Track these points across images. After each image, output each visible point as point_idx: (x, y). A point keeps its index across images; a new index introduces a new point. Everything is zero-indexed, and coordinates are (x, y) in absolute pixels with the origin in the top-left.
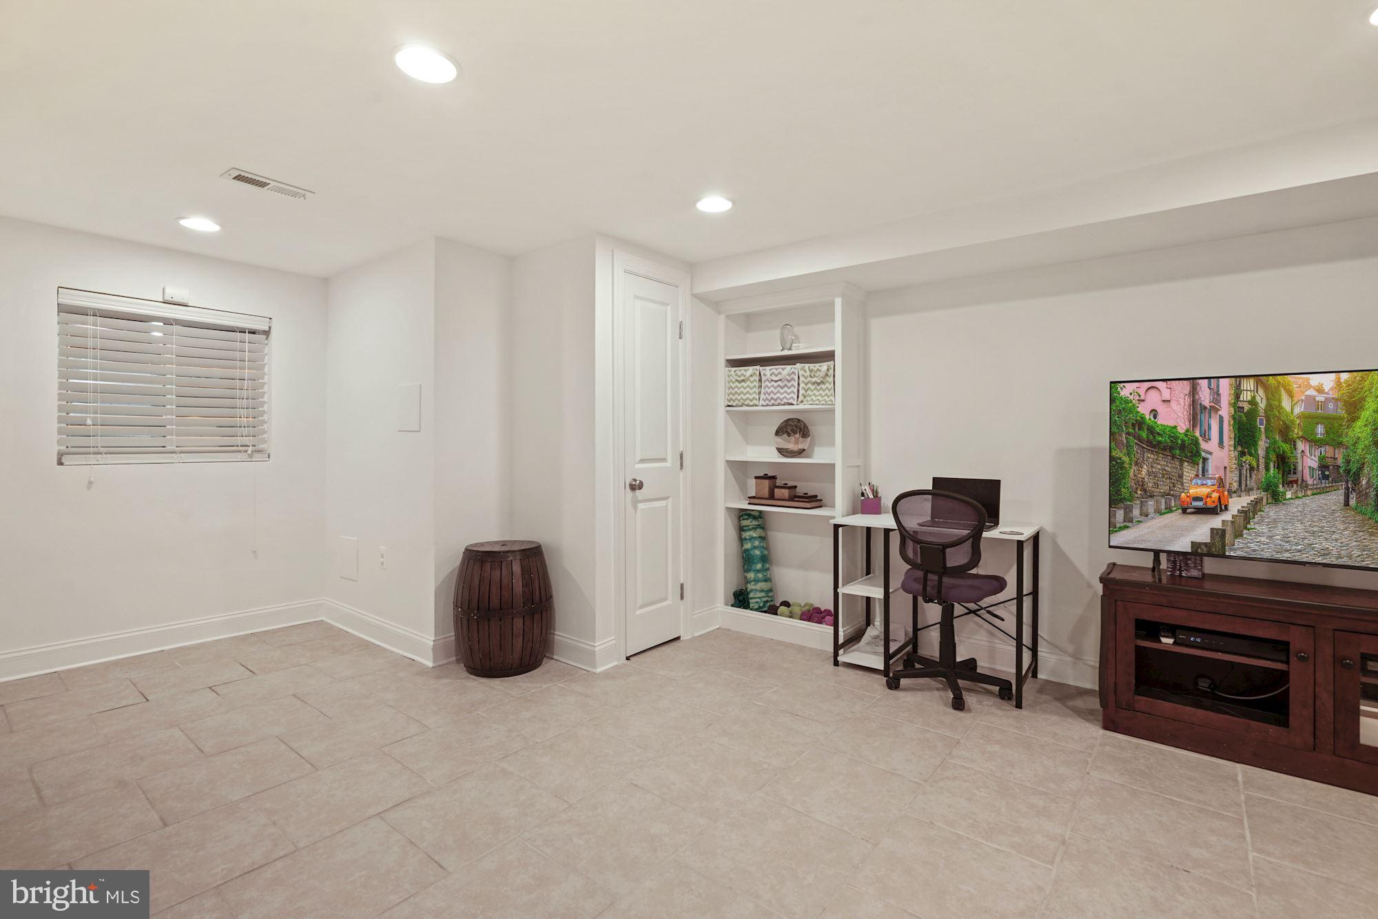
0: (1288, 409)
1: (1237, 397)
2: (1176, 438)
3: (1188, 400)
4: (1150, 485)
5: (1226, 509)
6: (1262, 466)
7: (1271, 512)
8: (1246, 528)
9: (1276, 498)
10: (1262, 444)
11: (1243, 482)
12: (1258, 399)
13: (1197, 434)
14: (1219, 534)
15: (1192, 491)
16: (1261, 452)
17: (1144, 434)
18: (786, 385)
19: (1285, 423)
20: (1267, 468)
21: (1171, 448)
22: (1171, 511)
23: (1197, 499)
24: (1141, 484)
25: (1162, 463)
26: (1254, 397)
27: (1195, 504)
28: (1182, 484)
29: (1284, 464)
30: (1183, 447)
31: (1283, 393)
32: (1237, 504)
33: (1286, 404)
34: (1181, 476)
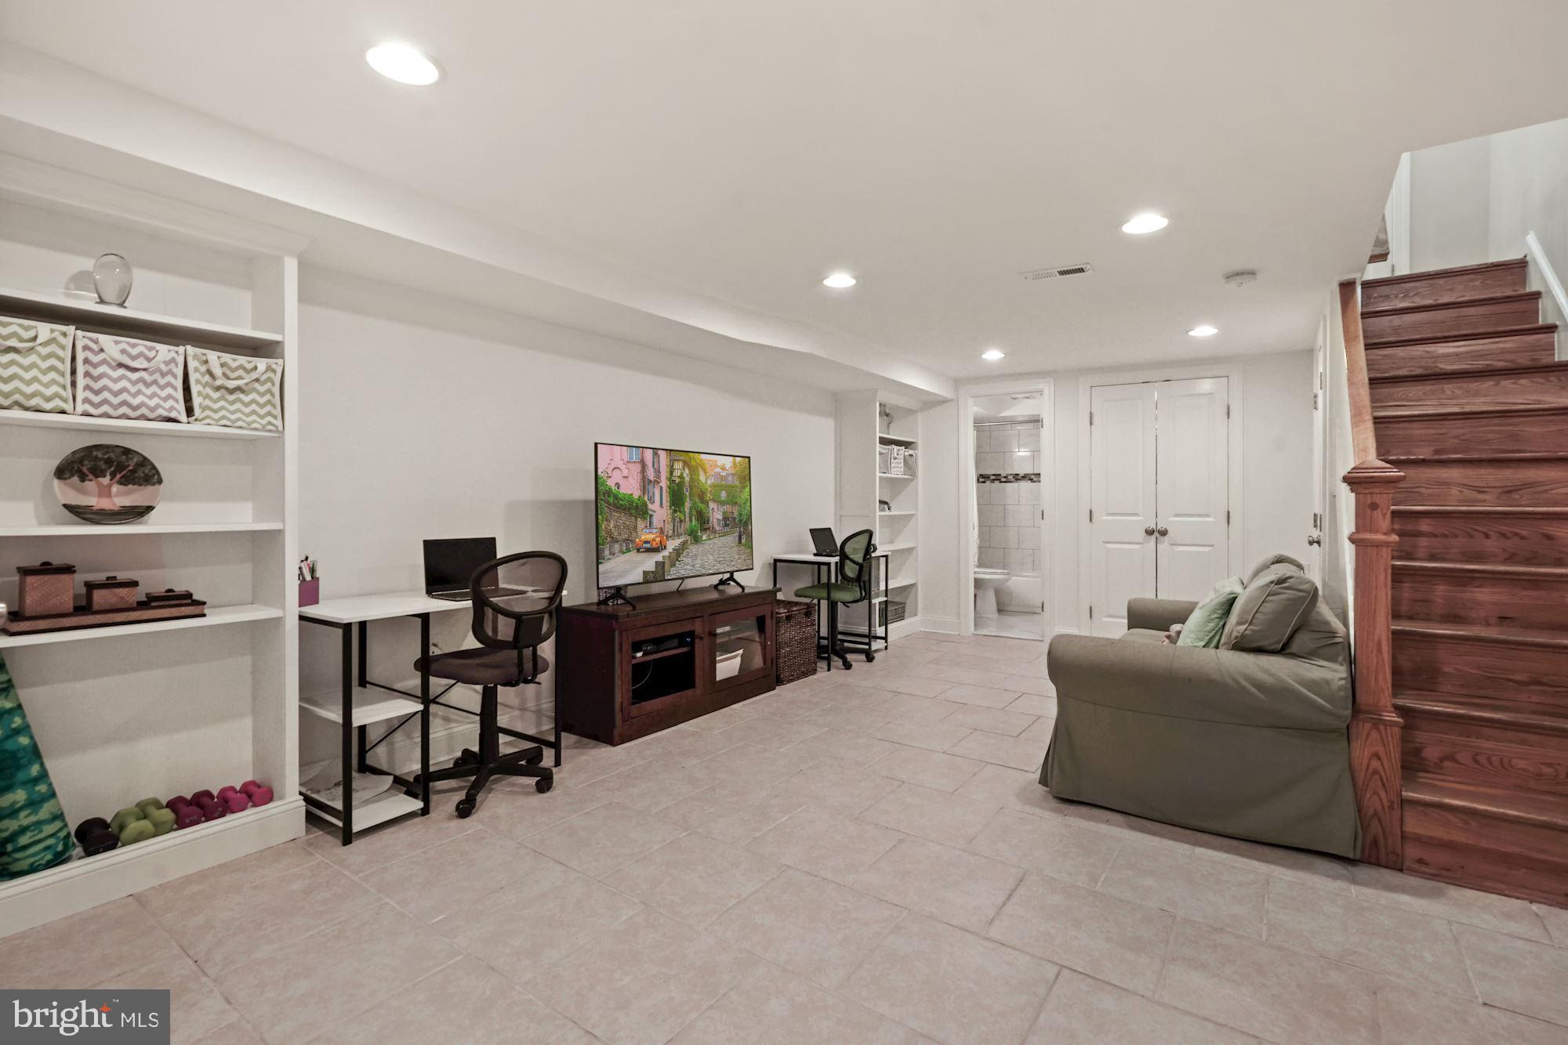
0: (704, 481)
1: (671, 473)
2: (633, 502)
3: (640, 476)
4: (616, 534)
5: (665, 548)
6: (687, 519)
7: (693, 549)
8: (677, 560)
9: (696, 540)
10: (688, 504)
11: (676, 530)
12: (685, 475)
13: (646, 499)
14: (660, 565)
15: (643, 537)
16: (687, 511)
17: (611, 500)
18: (155, 383)
19: (702, 491)
20: (691, 521)
21: (629, 509)
22: (629, 551)
23: (647, 542)
24: (610, 533)
25: (623, 519)
26: (682, 474)
27: (645, 545)
28: (637, 533)
29: (703, 519)
30: (637, 508)
31: (700, 470)
32: (672, 545)
33: (702, 478)
34: (636, 528)
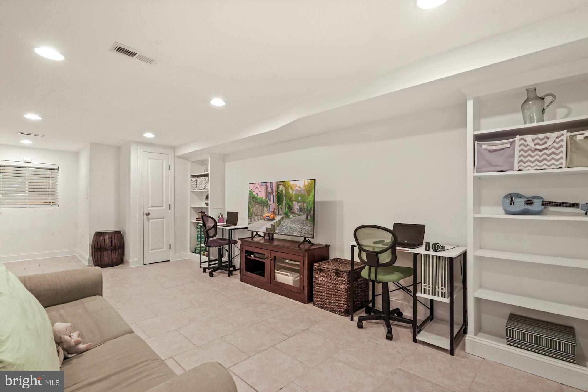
0: (291, 193)
1: (278, 190)
2: (262, 201)
3: (265, 191)
4: (256, 213)
5: (275, 219)
6: (284, 208)
7: (287, 220)
8: (280, 224)
9: (288, 217)
10: (284, 202)
11: (279, 212)
12: (283, 190)
13: (268, 200)
14: (273, 226)
15: (267, 215)
16: (284, 204)
17: (255, 200)
18: (201, 184)
19: (290, 197)
20: (286, 209)
21: (261, 203)
22: (261, 220)
24: (254, 212)
25: (259, 207)
26: (282, 190)
27: (267, 218)
29: (290, 208)
30: (264, 203)
31: (290, 188)
32: (278, 218)
33: (290, 191)
34: (264, 211)
